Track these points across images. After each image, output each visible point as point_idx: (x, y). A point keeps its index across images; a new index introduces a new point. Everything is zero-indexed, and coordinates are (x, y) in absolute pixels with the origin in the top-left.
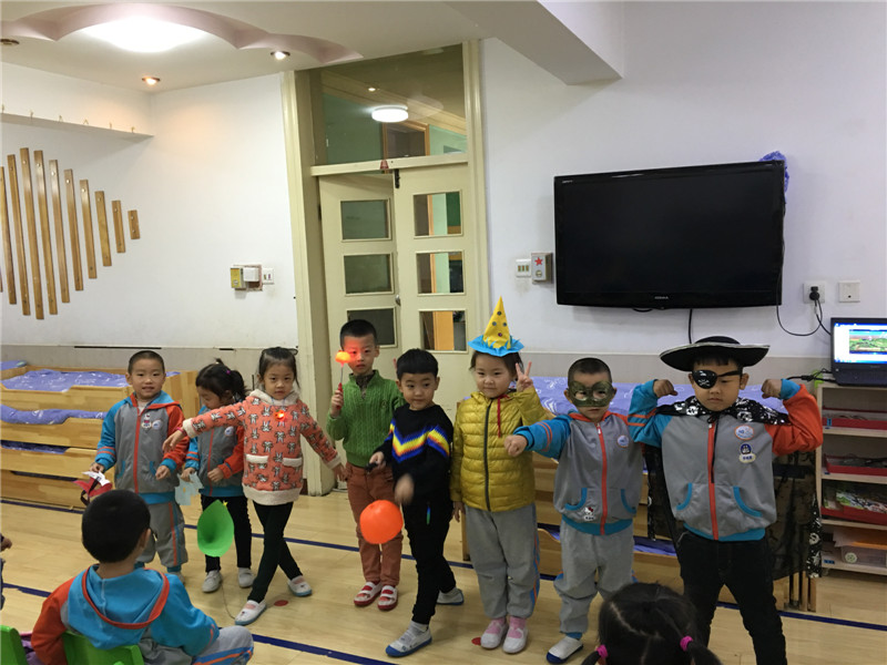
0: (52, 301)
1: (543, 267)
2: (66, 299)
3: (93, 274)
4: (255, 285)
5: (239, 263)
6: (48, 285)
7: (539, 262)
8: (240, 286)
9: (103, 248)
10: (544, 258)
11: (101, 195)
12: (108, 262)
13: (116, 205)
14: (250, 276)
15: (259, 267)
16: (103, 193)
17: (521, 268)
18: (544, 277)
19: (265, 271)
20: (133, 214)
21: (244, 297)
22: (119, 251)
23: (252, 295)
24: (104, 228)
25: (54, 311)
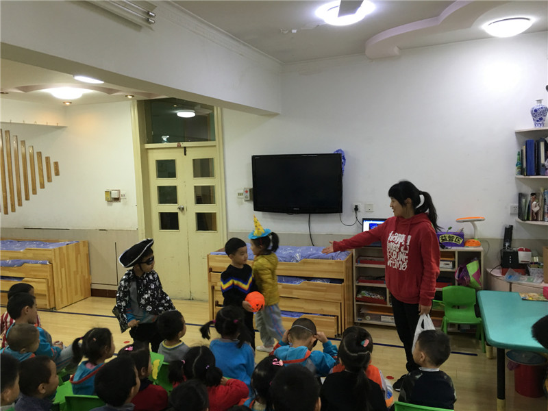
0: (13, 205)
1: (248, 194)
2: (20, 204)
3: (35, 192)
4: (117, 199)
5: (110, 189)
6: (11, 197)
7: (247, 192)
8: (110, 200)
9: (40, 180)
10: (248, 190)
11: (39, 154)
12: (42, 186)
13: (47, 159)
14: (115, 195)
15: (119, 191)
16: (41, 153)
17: (240, 194)
18: (249, 199)
19: (122, 193)
20: (56, 164)
21: (111, 205)
22: (49, 181)
23: (115, 204)
24: (41, 170)
25: (13, 210)
